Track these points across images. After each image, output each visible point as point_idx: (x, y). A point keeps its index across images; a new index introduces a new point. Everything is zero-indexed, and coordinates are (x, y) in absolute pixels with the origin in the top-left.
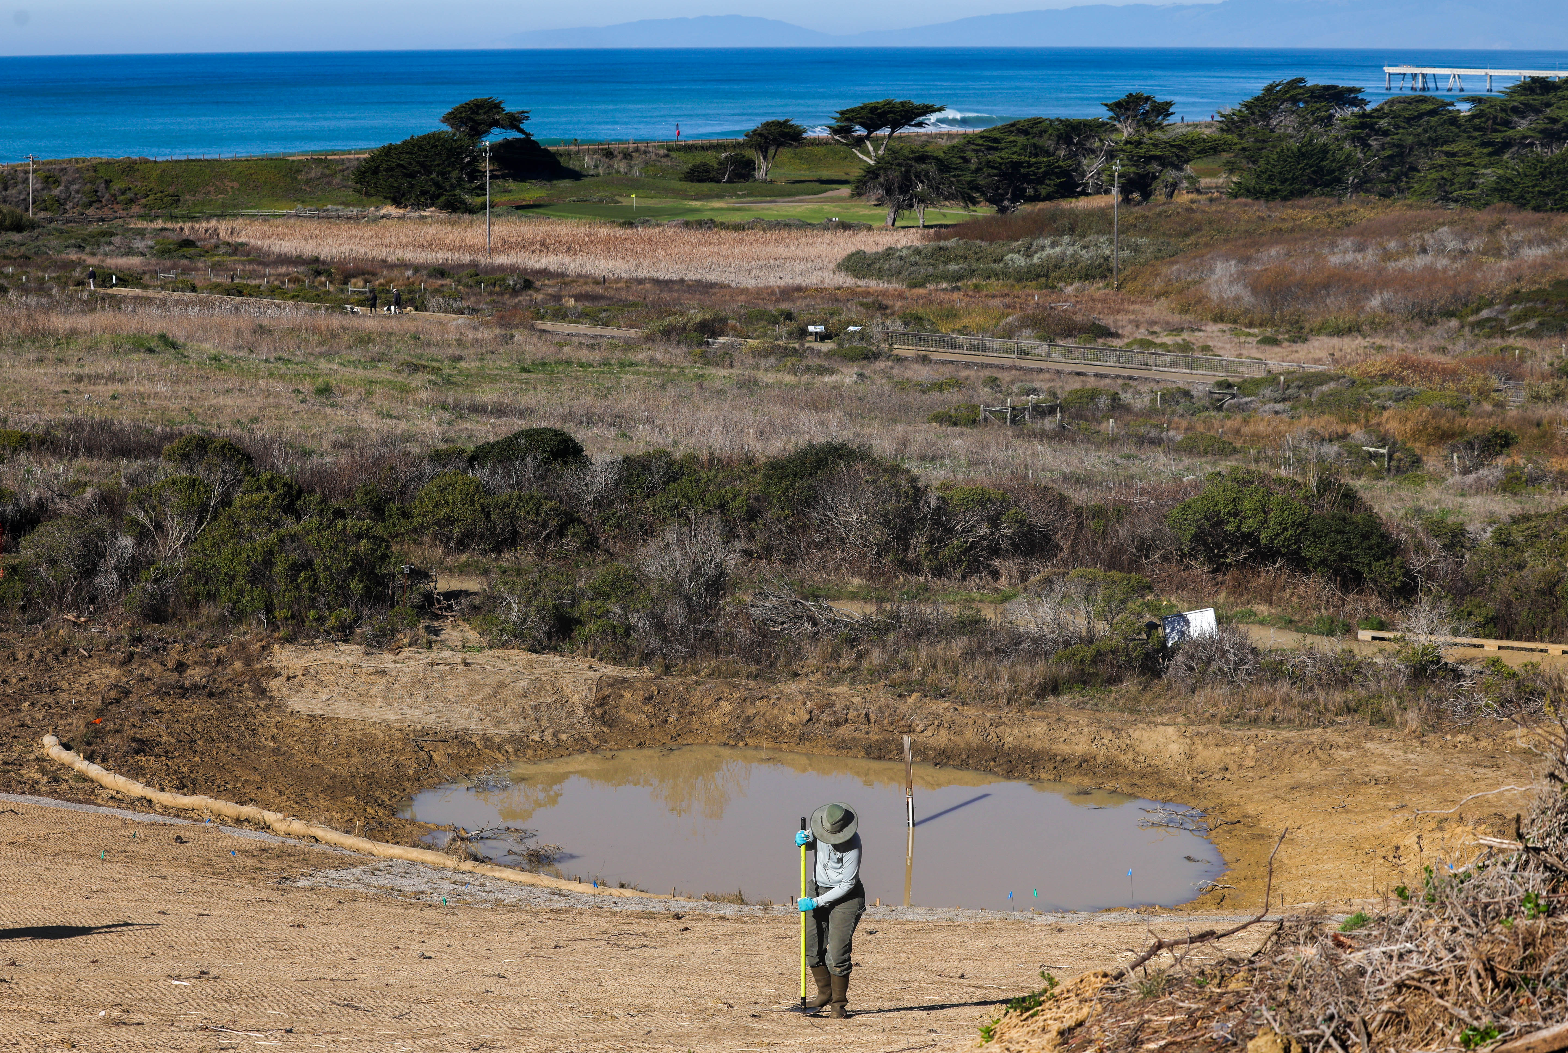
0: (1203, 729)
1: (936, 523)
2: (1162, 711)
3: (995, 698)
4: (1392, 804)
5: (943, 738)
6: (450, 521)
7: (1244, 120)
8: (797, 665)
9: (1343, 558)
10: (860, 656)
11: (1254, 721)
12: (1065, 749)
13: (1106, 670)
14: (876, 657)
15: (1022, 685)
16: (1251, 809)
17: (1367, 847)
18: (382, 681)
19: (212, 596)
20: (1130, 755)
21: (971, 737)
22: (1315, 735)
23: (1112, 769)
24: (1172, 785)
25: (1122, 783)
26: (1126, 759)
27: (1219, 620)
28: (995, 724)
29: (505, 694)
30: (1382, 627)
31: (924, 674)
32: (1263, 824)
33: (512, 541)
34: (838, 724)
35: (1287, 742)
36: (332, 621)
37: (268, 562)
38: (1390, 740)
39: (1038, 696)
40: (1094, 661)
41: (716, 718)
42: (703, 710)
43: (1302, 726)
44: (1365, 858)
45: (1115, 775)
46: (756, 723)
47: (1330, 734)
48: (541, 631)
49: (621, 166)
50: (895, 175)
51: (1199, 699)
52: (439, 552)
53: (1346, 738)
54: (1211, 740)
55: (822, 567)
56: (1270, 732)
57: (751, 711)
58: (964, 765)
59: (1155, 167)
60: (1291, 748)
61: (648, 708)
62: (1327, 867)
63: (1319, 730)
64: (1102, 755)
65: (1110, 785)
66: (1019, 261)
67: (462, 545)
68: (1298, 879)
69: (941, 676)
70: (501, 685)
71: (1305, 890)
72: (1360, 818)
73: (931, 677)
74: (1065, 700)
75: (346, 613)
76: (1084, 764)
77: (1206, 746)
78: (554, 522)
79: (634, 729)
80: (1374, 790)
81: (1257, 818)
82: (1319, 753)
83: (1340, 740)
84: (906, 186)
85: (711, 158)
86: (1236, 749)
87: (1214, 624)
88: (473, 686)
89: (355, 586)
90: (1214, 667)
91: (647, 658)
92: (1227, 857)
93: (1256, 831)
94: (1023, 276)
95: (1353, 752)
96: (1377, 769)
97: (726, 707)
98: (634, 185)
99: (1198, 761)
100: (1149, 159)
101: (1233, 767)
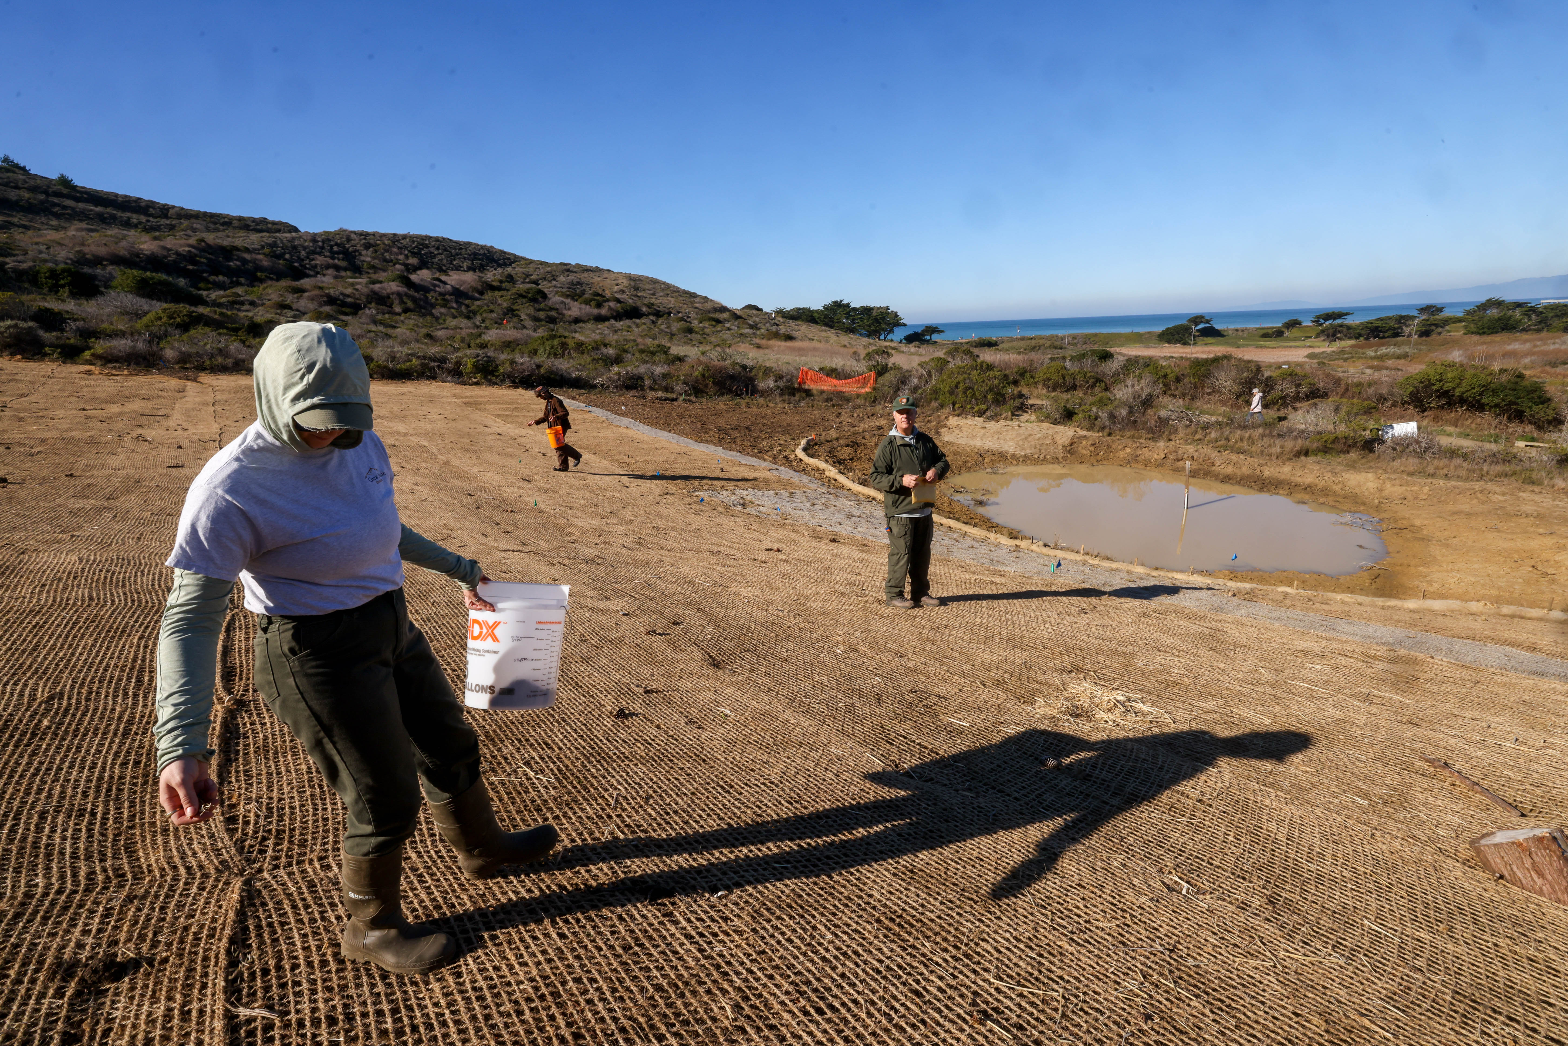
0: (1393, 476)
1: (1267, 385)
2: (1371, 467)
3: (1270, 455)
4: (1541, 531)
5: (1229, 470)
6: (1049, 379)
7: (1475, 311)
8: (1172, 437)
9: (1511, 403)
10: (1206, 435)
11: (1432, 475)
12: (1299, 480)
13: (1340, 446)
14: (1214, 435)
15: (1287, 450)
16: (1417, 522)
17: (1516, 557)
18: (983, 431)
19: (936, 399)
20: (1340, 486)
21: (1245, 470)
22: (1477, 486)
23: (1325, 492)
24: (1364, 504)
25: (1330, 500)
26: (1337, 488)
27: (1419, 428)
28: (1261, 465)
29: (1030, 439)
30: (1533, 439)
31: (1236, 442)
32: (1425, 532)
33: (1074, 387)
34: (1178, 460)
35: (1455, 487)
36: (976, 409)
37: (957, 387)
38: (1540, 493)
39: (1295, 456)
40: (1333, 442)
41: (1122, 454)
42: (1117, 451)
43: (1467, 479)
44: (1514, 565)
45: (1326, 495)
46: (1139, 459)
47: (1489, 486)
48: (1058, 416)
49: (1240, 333)
50: (1331, 331)
51: (1397, 463)
52: (1045, 391)
53: (1503, 488)
54: (1398, 482)
55: (1208, 402)
56: (1441, 482)
57: (1139, 453)
58: (1238, 483)
59: (1433, 327)
60: (1457, 491)
61: (1092, 448)
62: (1476, 566)
63: (1481, 483)
64: (1322, 484)
65: (1321, 500)
66: (1372, 354)
67: (1054, 389)
68: (1447, 571)
69: (1245, 445)
70: (1030, 435)
71: (1452, 580)
72: (1510, 537)
73: (1239, 444)
74: (1311, 459)
75: (984, 407)
76: (1308, 489)
77: (1393, 485)
78: (1091, 381)
79: (1082, 455)
80: (1524, 520)
81: (1421, 528)
82: (1479, 495)
83: (1498, 490)
84: (1334, 335)
85: (1270, 331)
86: (1415, 488)
87: (1416, 430)
88: (1018, 435)
89: (990, 397)
90: (1411, 448)
91: (1102, 429)
92: (1390, 549)
93: (1418, 535)
94: (1372, 358)
95: (1507, 497)
96: (1528, 508)
97: (1128, 450)
98: (1244, 339)
99: (1386, 493)
100: (1430, 325)
101: (1409, 497)
